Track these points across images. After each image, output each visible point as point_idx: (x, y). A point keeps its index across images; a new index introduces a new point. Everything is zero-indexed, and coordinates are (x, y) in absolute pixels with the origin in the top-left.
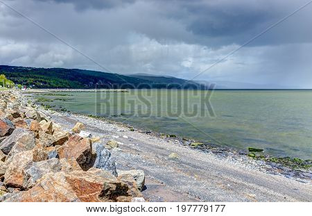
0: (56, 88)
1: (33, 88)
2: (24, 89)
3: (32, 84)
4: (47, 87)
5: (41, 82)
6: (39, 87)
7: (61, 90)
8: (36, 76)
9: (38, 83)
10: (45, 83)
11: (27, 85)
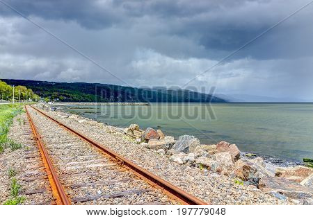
0: (78, 101)
1: (57, 101)
2: (51, 103)
3: (56, 98)
4: (70, 101)
5: (65, 95)
6: (63, 101)
7: (85, 103)
8: (60, 90)
9: (62, 97)
10: (69, 97)
11: (52, 99)
